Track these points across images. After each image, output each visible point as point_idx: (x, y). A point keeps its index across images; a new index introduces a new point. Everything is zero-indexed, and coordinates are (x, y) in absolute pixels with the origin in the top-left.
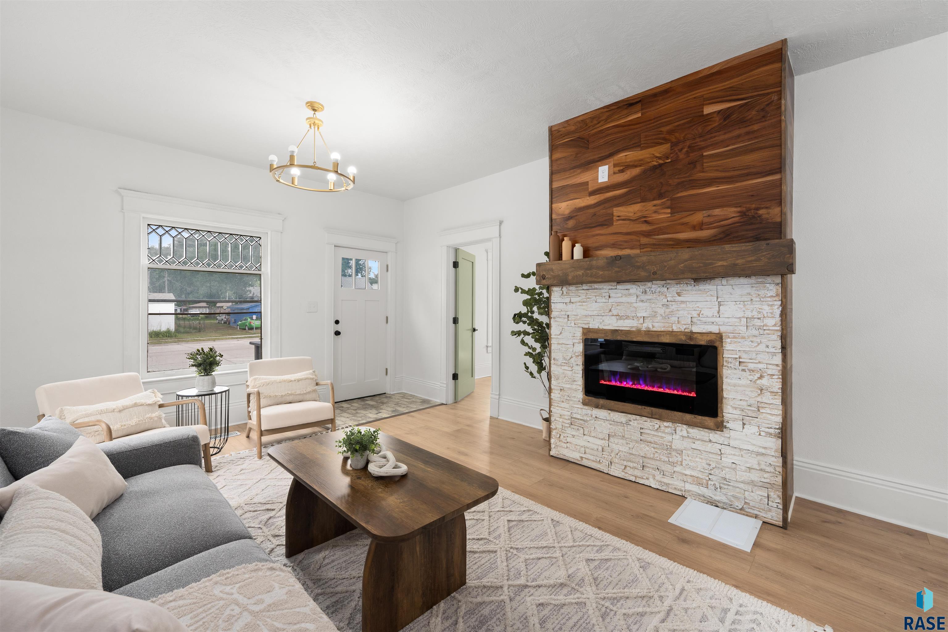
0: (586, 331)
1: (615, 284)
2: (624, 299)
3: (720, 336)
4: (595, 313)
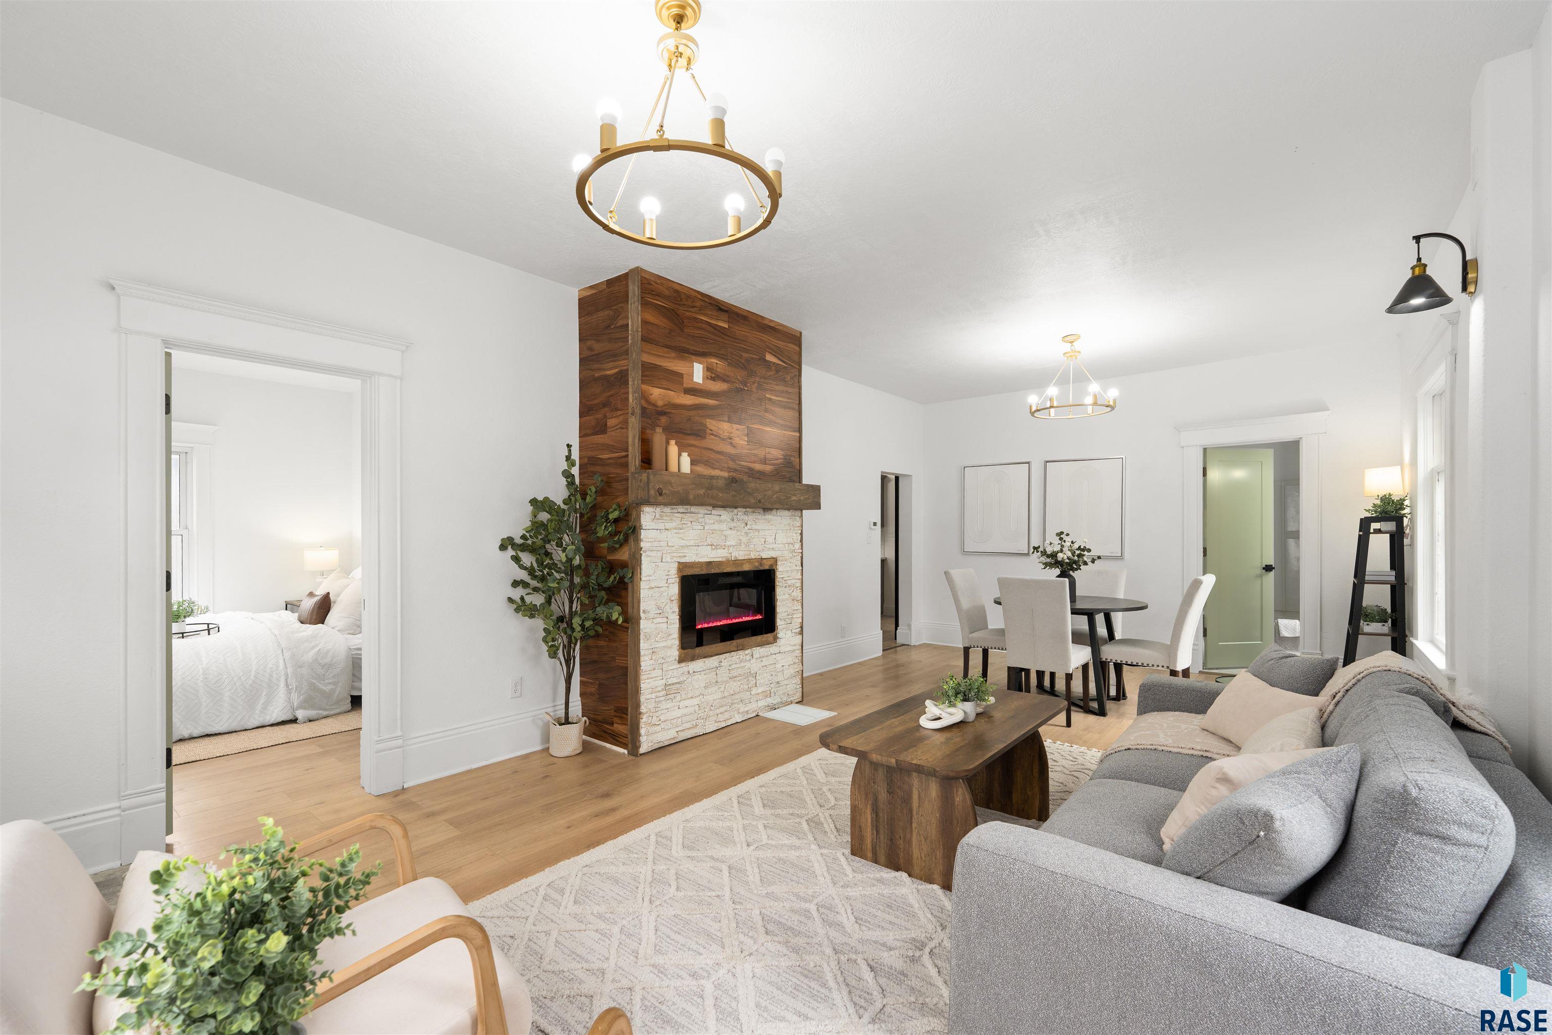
0: (682, 566)
1: (710, 508)
2: (716, 526)
3: (775, 560)
4: (692, 543)
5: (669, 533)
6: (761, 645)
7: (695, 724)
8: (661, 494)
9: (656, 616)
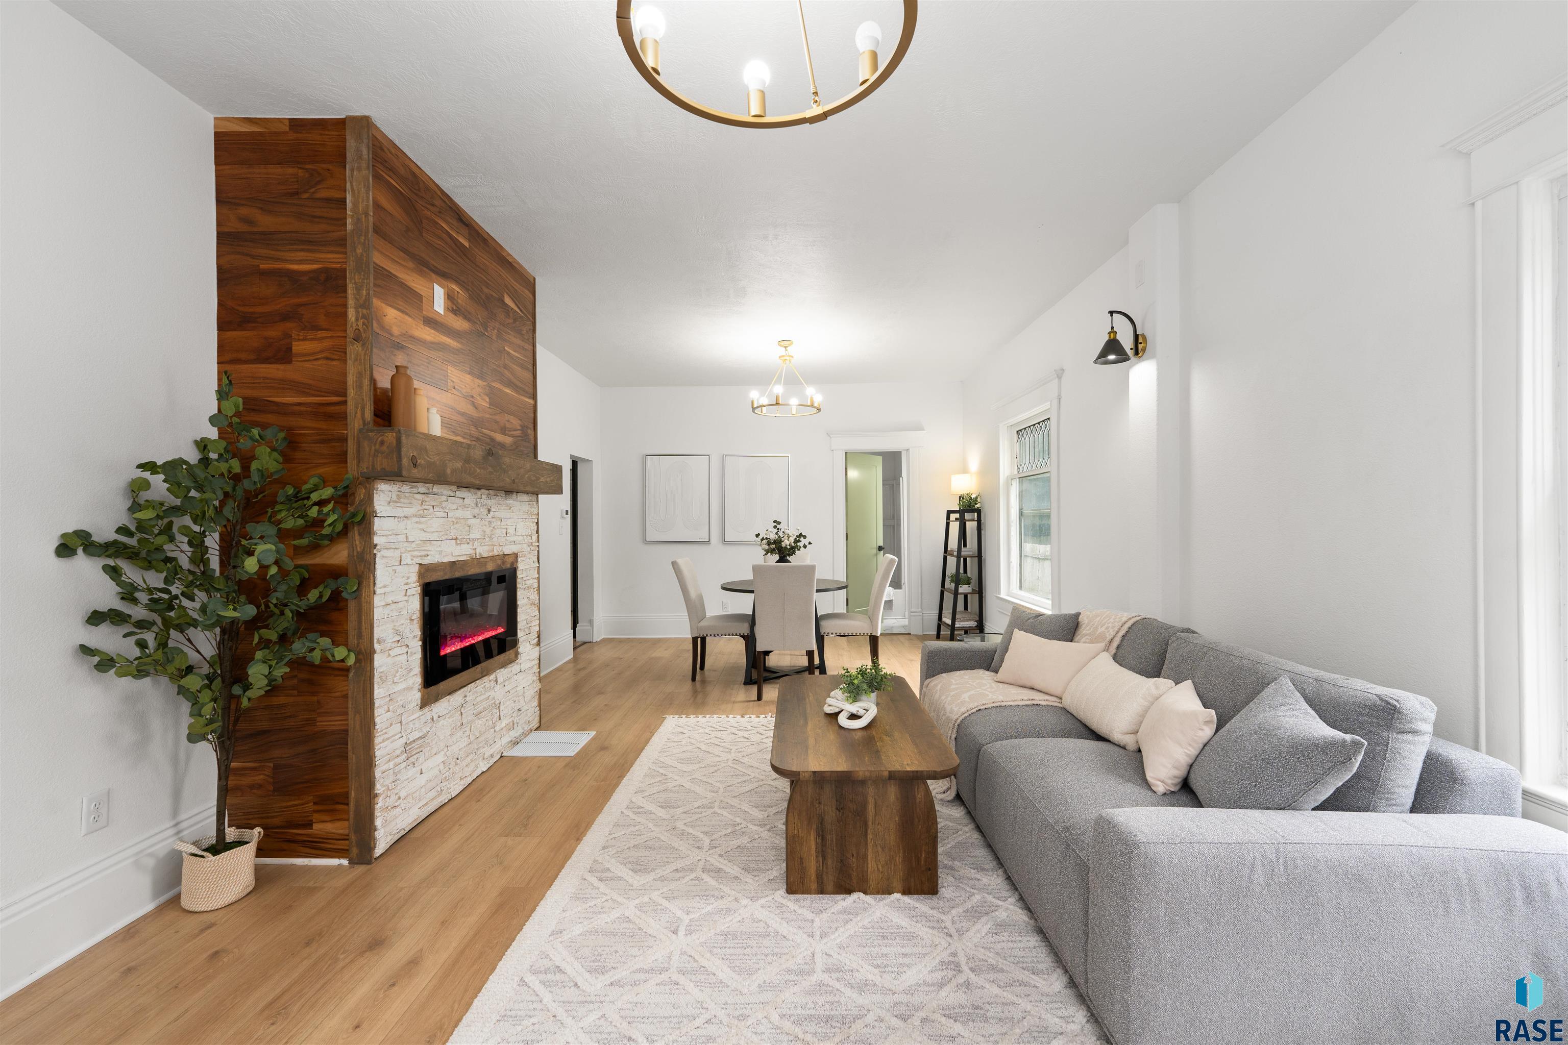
0: (424, 569)
1: (454, 488)
2: (460, 513)
3: (516, 556)
4: (435, 536)
5: (409, 522)
6: (504, 665)
7: (439, 790)
8: (415, 465)
9: (393, 645)
